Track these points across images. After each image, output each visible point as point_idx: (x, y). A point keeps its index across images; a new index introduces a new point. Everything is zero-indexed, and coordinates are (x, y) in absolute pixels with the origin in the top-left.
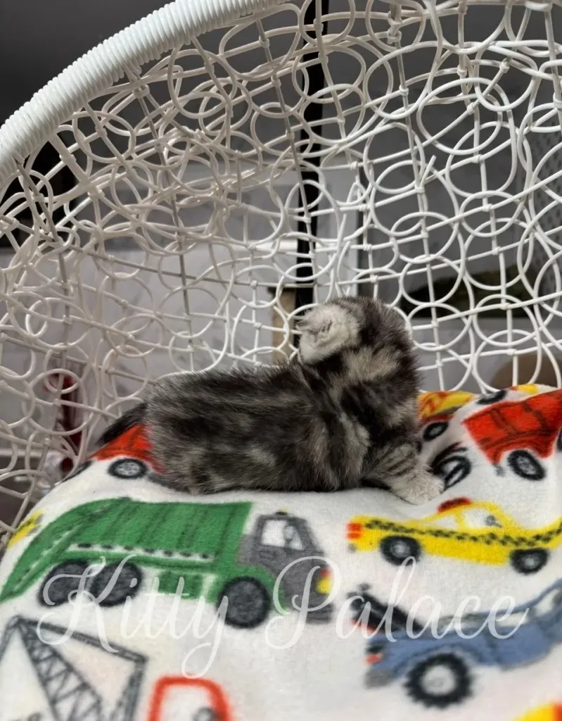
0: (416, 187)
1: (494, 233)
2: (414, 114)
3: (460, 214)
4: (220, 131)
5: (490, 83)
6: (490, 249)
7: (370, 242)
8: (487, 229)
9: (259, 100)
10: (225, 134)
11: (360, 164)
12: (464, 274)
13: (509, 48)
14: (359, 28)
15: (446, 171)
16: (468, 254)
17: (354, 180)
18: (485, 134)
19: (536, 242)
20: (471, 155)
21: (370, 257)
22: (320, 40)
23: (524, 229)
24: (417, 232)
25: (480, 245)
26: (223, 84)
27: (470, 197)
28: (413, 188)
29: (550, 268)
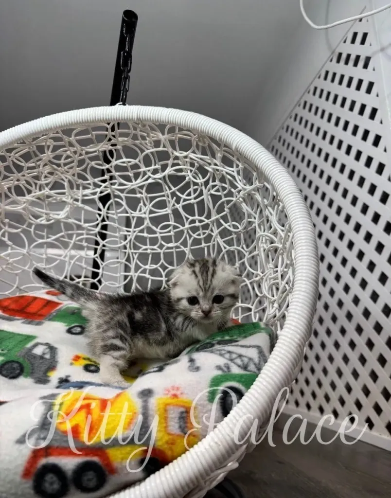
0: (168, 211)
1: (202, 237)
2: (164, 177)
3: (187, 226)
4: (71, 170)
5: (193, 169)
6: (201, 244)
7: (147, 233)
8: (199, 235)
9: (92, 159)
10: (74, 172)
11: (142, 196)
12: (189, 254)
13: (197, 158)
14: (135, 137)
15: (180, 205)
16: (191, 246)
17: (140, 203)
18: (195, 191)
19: (218, 243)
20: (190, 199)
21: (148, 240)
22: (118, 140)
23: (212, 236)
24: (169, 232)
25: (197, 242)
26: (72, 150)
27: (191, 218)
28: (167, 211)
29: (223, 255)
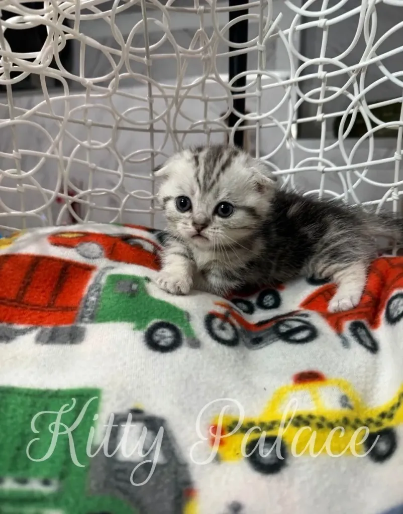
0: (257, 44)
1: (322, 100)
3: (294, 78)
6: (315, 115)
8: (316, 96)
15: (289, 31)
19: (359, 115)
20: (317, 19)
23: (350, 101)
27: (308, 62)
